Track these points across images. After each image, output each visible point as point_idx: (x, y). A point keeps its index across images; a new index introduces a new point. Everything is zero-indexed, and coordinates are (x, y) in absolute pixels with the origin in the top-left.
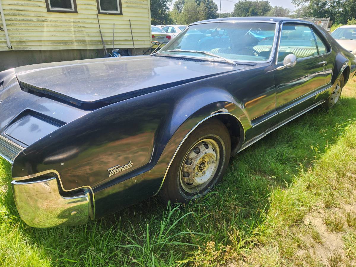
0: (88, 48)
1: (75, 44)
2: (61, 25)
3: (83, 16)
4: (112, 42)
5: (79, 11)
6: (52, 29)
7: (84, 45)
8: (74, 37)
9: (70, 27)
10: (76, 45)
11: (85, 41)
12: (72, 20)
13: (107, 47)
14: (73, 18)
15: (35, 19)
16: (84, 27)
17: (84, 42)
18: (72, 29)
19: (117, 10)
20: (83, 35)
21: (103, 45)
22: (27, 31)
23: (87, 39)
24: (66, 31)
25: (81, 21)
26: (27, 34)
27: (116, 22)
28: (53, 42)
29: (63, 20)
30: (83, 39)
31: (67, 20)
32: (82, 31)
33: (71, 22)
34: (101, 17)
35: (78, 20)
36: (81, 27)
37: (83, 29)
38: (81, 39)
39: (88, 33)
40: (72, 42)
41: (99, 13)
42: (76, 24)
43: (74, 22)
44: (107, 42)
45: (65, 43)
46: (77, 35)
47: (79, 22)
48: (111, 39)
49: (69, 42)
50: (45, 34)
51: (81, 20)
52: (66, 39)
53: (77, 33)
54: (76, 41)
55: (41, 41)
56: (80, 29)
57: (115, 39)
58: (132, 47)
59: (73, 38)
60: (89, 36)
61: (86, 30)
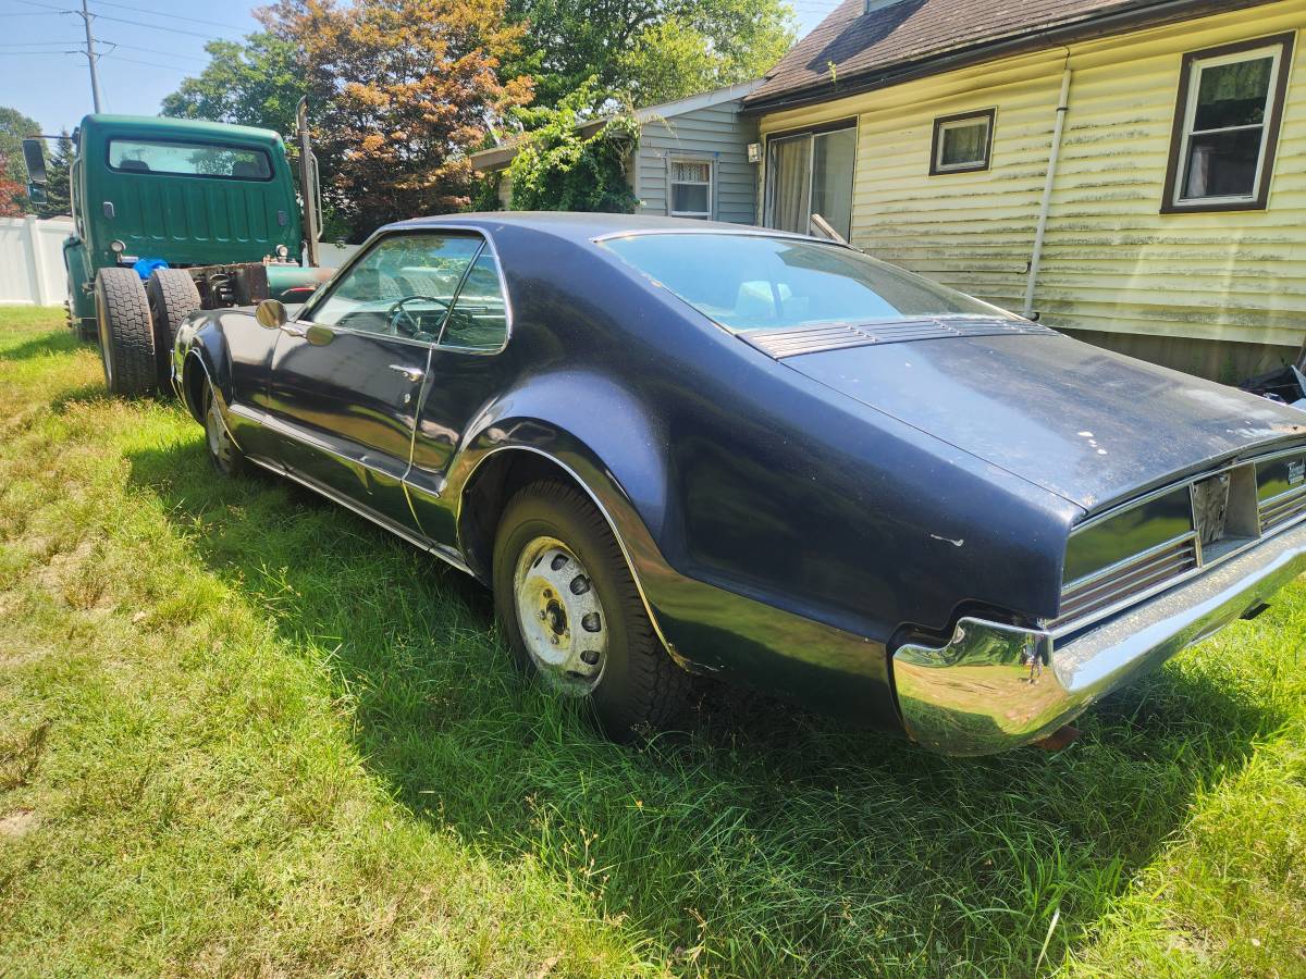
0: (1270, 340)
2: (1194, 255)
3: (1282, 219)
5: (1272, 201)
6: (1161, 268)
7: (1257, 327)
8: (1225, 296)
9: (1224, 259)
10: (1224, 325)
11: (1264, 313)
12: (1238, 235)
14: (1246, 228)
15: (1117, 238)
16: (1276, 260)
17: (1258, 316)
18: (1230, 265)
20: (1264, 288)
22: (1086, 272)
23: (1276, 304)
24: (1199, 276)
25: (1269, 238)
26: (1083, 281)
28: (1150, 310)
29: (1204, 237)
30: (1259, 303)
31: (1218, 235)
32: (1262, 275)
33: (1233, 242)
35: (1261, 235)
36: (1264, 259)
37: (1270, 267)
38: (1247, 303)
39: (1284, 284)
40: (1208, 314)
42: (1246, 250)
43: (1241, 243)
45: (1187, 314)
46: (1240, 289)
47: (1262, 243)
49: (1198, 313)
50: (1132, 283)
51: (1270, 235)
52: (1193, 301)
53: (1242, 281)
54: (1229, 311)
55: (1112, 305)
56: (1257, 267)
59: (1222, 301)
60: (1285, 294)
61: (1281, 270)
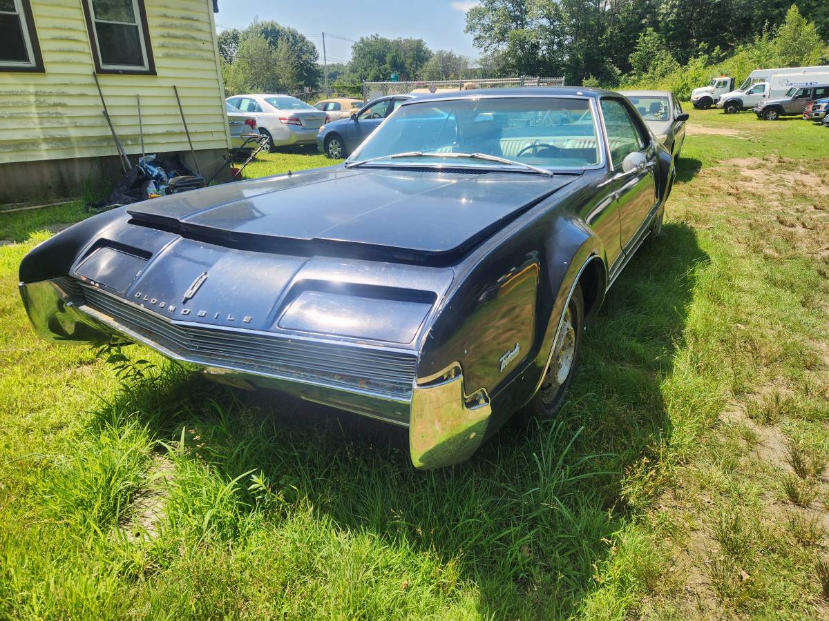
0: (78, 155)
1: (44, 146)
2: (4, 103)
3: (58, 80)
4: (138, 139)
5: (48, 68)
7: (68, 148)
8: (39, 131)
9: (28, 105)
10: (47, 150)
11: (68, 139)
12: (32, 89)
13: (128, 151)
14: (35, 85)
16: (64, 105)
17: (64, 141)
18: (34, 110)
19: (141, 63)
20: (62, 123)
21: (119, 146)
23: (74, 133)
24: (15, 118)
25: (54, 91)
27: (141, 92)
29: (8, 90)
30: (63, 133)
31: (19, 89)
32: (59, 116)
33: (30, 94)
34: (103, 80)
35: (47, 89)
36: (55, 105)
37: (60, 110)
38: (57, 133)
39: (75, 120)
40: (33, 144)
41: (99, 71)
42: (42, 99)
43: (36, 94)
44: (125, 138)
45: (18, 145)
46: (48, 125)
47: (50, 94)
48: (136, 131)
49: (25, 143)
51: (54, 90)
52: (18, 136)
53: (46, 120)
54: (46, 140)
56: (52, 110)
57: (145, 130)
58: (187, 148)
59: (38, 133)
60: (76, 126)
61: (69, 112)
